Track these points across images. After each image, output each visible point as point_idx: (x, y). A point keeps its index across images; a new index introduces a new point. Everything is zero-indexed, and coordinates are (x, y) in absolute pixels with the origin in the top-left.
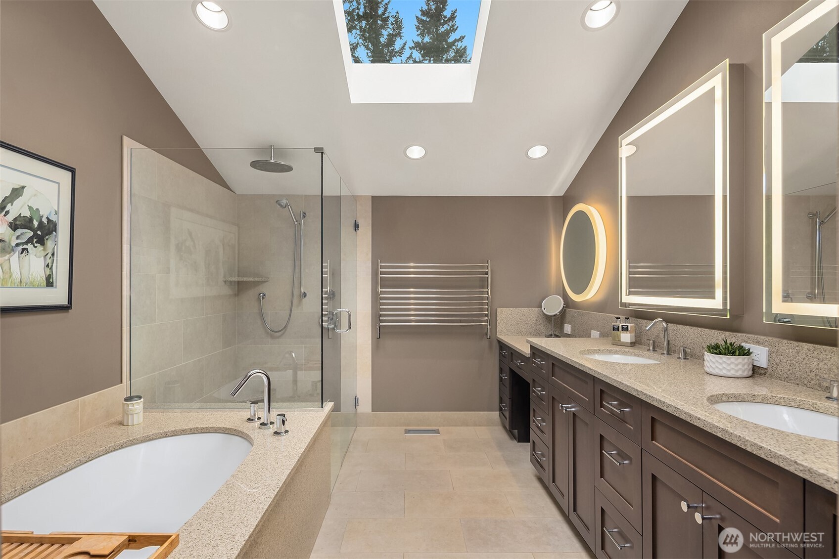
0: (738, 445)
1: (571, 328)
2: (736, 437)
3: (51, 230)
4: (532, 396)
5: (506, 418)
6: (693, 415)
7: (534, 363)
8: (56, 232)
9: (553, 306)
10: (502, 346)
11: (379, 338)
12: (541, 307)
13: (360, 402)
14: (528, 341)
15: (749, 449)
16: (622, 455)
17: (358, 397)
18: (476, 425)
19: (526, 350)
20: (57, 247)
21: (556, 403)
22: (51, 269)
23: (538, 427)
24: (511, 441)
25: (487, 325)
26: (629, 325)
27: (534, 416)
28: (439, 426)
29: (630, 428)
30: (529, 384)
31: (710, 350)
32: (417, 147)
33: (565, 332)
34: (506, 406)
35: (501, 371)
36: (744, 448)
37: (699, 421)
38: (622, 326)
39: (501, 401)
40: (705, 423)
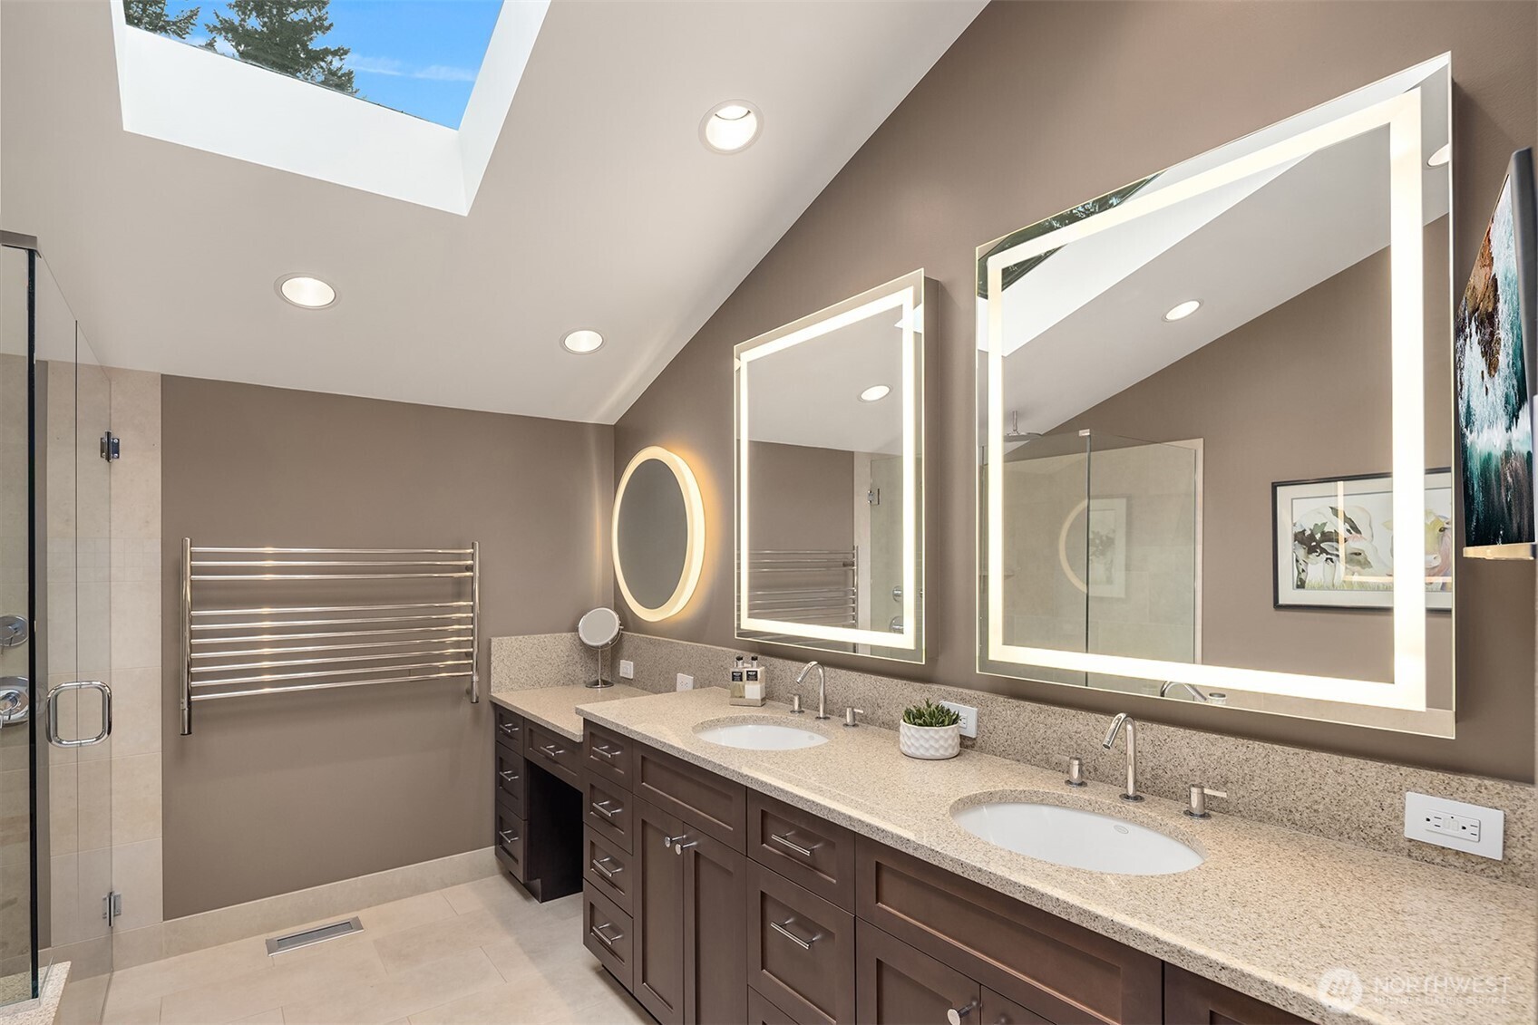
0: (1054, 913)
1: (635, 667)
2: (1052, 901)
4: (588, 816)
5: (516, 861)
6: (968, 865)
7: (595, 753)
9: (599, 627)
10: (502, 714)
11: (190, 733)
12: (577, 631)
13: (124, 906)
14: (578, 712)
15: (1075, 920)
16: (806, 925)
17: (116, 893)
18: (447, 886)
19: (574, 729)
21: (651, 834)
23: (603, 876)
24: (527, 903)
25: (472, 676)
26: (759, 670)
27: (593, 856)
28: (358, 910)
29: (831, 882)
30: (582, 794)
31: (909, 719)
32: (311, 280)
33: (621, 675)
34: (514, 834)
35: (501, 764)
36: (1066, 918)
37: (979, 874)
38: (748, 672)
39: (500, 823)
40: (992, 877)
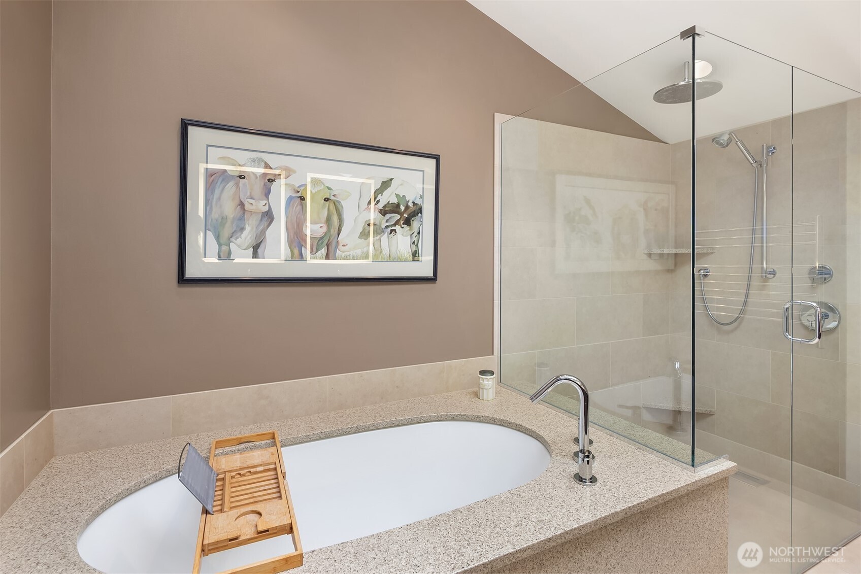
3: (416, 212)
8: (421, 214)
20: (422, 227)
22: (417, 245)
